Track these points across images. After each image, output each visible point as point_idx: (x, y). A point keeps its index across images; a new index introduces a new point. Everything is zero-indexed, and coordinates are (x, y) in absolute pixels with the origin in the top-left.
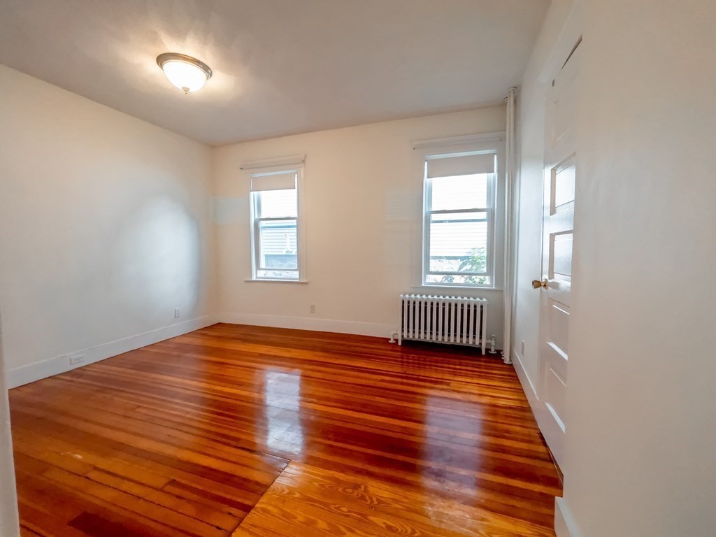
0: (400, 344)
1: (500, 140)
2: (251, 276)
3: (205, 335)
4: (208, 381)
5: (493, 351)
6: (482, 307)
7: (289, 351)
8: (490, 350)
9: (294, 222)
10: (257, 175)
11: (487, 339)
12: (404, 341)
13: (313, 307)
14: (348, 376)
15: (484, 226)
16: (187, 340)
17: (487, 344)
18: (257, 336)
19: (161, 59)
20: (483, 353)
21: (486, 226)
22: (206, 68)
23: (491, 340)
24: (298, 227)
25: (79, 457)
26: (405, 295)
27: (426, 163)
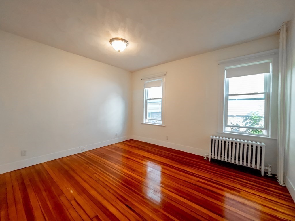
0: (210, 161)
1: (274, 54)
2: (143, 121)
3: (125, 144)
4: (122, 166)
5: (269, 174)
6: (261, 148)
7: (156, 157)
8: (267, 173)
9: (160, 100)
10: (147, 82)
11: (265, 166)
12: (212, 159)
13: (167, 137)
14: (181, 175)
15: (263, 102)
16: (119, 146)
17: (265, 169)
18: (144, 147)
19: (111, 41)
20: (263, 174)
21: (264, 103)
22: (126, 41)
23: (268, 167)
24: (162, 102)
25: (72, 192)
26: (213, 136)
27: (226, 71)
